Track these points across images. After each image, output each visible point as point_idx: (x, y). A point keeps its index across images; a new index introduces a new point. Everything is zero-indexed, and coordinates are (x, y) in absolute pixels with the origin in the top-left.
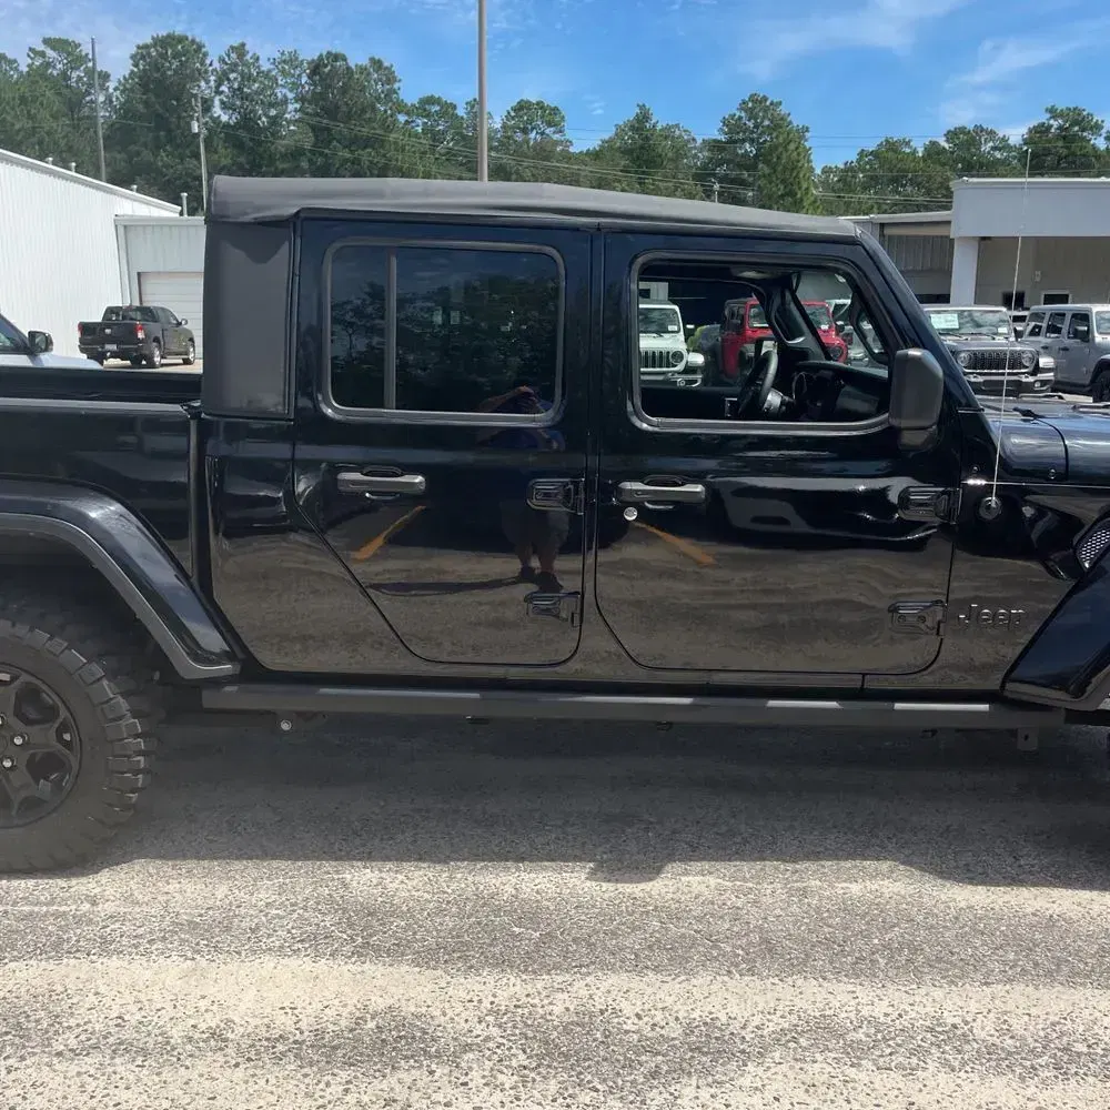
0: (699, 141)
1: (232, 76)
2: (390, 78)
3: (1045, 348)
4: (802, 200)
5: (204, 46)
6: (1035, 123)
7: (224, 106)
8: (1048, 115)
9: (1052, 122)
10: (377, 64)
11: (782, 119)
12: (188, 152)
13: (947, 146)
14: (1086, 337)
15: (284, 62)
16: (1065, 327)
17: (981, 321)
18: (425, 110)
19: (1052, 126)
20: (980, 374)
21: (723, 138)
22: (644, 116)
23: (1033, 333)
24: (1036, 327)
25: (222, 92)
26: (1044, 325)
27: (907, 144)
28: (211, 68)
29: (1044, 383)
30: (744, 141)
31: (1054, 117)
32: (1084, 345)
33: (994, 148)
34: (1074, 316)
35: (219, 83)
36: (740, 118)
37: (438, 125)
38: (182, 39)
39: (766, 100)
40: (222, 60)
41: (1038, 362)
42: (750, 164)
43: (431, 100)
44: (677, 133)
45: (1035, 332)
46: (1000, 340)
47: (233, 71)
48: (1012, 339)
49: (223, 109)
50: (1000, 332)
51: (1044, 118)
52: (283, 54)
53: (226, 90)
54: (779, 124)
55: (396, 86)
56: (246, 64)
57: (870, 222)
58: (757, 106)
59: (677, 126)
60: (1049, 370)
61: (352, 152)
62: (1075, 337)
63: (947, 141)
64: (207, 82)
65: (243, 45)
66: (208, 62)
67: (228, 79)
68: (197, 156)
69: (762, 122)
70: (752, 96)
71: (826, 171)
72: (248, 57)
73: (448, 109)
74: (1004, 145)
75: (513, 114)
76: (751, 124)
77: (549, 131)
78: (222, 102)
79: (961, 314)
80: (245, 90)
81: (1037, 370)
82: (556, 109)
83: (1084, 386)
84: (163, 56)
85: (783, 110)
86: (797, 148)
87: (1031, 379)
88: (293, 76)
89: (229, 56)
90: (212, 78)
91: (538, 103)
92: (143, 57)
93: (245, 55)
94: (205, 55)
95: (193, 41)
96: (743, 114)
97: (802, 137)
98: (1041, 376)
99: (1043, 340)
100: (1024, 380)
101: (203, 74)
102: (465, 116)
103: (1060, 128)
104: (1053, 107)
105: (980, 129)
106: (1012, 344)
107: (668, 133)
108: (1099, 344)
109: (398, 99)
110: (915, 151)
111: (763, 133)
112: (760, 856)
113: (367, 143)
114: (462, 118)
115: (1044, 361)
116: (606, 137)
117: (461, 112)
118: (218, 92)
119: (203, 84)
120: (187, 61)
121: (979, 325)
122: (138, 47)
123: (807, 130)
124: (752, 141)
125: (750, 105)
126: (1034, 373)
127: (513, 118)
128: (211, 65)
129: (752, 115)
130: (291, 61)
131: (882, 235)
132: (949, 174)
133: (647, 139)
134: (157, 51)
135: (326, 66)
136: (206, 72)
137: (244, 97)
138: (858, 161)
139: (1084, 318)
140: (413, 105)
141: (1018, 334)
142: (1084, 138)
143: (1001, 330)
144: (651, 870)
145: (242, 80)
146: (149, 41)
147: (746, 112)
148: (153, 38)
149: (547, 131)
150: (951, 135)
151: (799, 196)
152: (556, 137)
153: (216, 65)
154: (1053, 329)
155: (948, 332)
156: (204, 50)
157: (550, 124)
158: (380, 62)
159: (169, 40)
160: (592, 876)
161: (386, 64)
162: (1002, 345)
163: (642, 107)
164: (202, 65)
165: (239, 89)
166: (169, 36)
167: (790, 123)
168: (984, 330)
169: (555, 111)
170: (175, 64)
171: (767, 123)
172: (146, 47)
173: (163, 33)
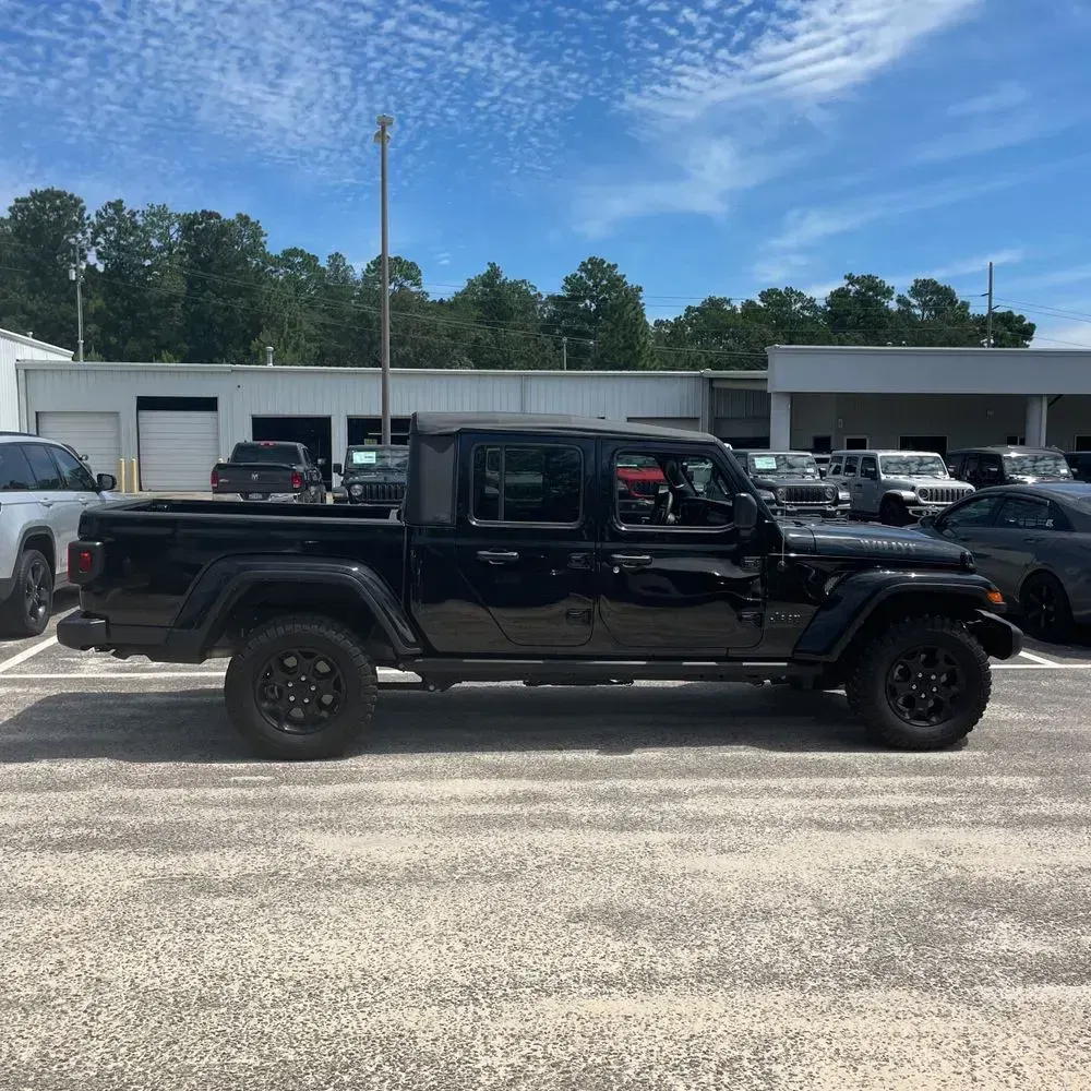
0: (545, 297)
1: (108, 229)
2: (257, 233)
3: (844, 484)
4: (639, 352)
5: (82, 201)
6: (835, 287)
7: (100, 255)
8: (847, 282)
9: (850, 287)
10: (244, 220)
11: (618, 280)
12: (63, 298)
13: (762, 305)
14: (874, 476)
15: (154, 215)
16: (859, 467)
17: (793, 464)
18: (289, 261)
19: (850, 291)
20: (795, 505)
21: (564, 294)
22: (494, 273)
23: (835, 472)
24: (837, 467)
25: (99, 243)
26: (843, 465)
27: (728, 302)
28: (87, 222)
29: (843, 511)
30: (584, 298)
31: (851, 283)
32: (873, 482)
33: (803, 308)
34: (864, 459)
35: (96, 234)
36: (581, 278)
37: (301, 274)
38: (60, 195)
39: (604, 262)
40: (98, 214)
41: (837, 496)
42: (591, 318)
43: (294, 252)
44: (524, 287)
45: (836, 472)
46: (809, 478)
47: (111, 225)
48: (817, 477)
49: (98, 258)
50: (808, 472)
51: (843, 283)
52: (152, 207)
53: (103, 242)
54: (617, 283)
55: (262, 239)
56: (123, 220)
57: (701, 376)
58: (595, 267)
59: (524, 281)
60: (847, 502)
61: (225, 300)
62: (866, 476)
63: (762, 301)
64: (84, 233)
65: (121, 202)
66: (85, 215)
67: (105, 232)
68: (73, 302)
69: (601, 281)
70: (590, 259)
71: (659, 323)
72: (125, 213)
73: (310, 261)
74: (810, 304)
75: (372, 267)
76: (591, 283)
77: (407, 284)
78: (99, 253)
79: (777, 457)
80: (122, 242)
81: (837, 501)
82: (413, 264)
83: (875, 514)
84: (42, 210)
85: (619, 272)
86: (635, 308)
87: (833, 509)
88: (162, 228)
89: (105, 210)
90: (90, 230)
91: (396, 259)
92: (21, 210)
93: (123, 210)
94: (83, 209)
95: (71, 197)
96: (583, 275)
97: (637, 297)
98: (840, 506)
99: (842, 477)
100: (828, 509)
101: (78, 227)
102: (327, 268)
103: (857, 292)
104: (850, 274)
105: (790, 291)
106: (817, 481)
107: (515, 287)
108: (885, 481)
109: (263, 251)
110: (735, 309)
111: (602, 292)
112: (681, 745)
113: (238, 292)
114: (324, 269)
115: (843, 495)
116: (460, 290)
117: (323, 263)
118: (94, 243)
119: (79, 235)
120: (65, 214)
121: (791, 467)
122: (17, 201)
123: (641, 289)
124: (592, 299)
125: (589, 267)
126: (835, 504)
127: (373, 271)
128: (88, 218)
129: (591, 275)
130: (161, 214)
131: (712, 389)
132: (765, 330)
133: (499, 294)
134: (35, 205)
135: (200, 223)
136: (84, 224)
137: (120, 249)
138: (686, 316)
139: (872, 460)
140: (277, 257)
141: (822, 474)
142: (878, 302)
143: (809, 470)
144: (629, 750)
145: (119, 233)
146: (28, 195)
147: (586, 272)
148: (32, 193)
149: (405, 284)
150: (764, 296)
151: (638, 348)
152: (414, 289)
153: (94, 218)
154: (850, 469)
155: (769, 472)
156: (82, 205)
157: (407, 278)
158: (247, 218)
159: (48, 195)
160: (598, 753)
161: (253, 220)
162: (808, 482)
163: (492, 265)
164: (79, 218)
165: (115, 241)
166: (47, 191)
167: (625, 283)
168: (795, 470)
169: (412, 266)
170: (53, 217)
171: (605, 282)
172: (25, 200)
173: (41, 188)
